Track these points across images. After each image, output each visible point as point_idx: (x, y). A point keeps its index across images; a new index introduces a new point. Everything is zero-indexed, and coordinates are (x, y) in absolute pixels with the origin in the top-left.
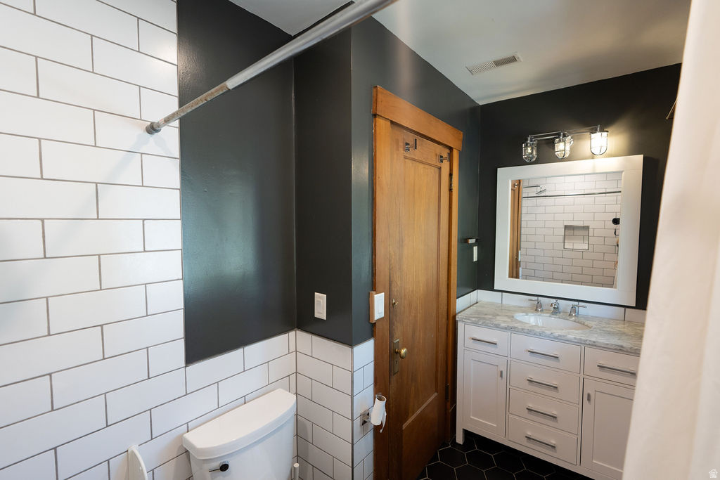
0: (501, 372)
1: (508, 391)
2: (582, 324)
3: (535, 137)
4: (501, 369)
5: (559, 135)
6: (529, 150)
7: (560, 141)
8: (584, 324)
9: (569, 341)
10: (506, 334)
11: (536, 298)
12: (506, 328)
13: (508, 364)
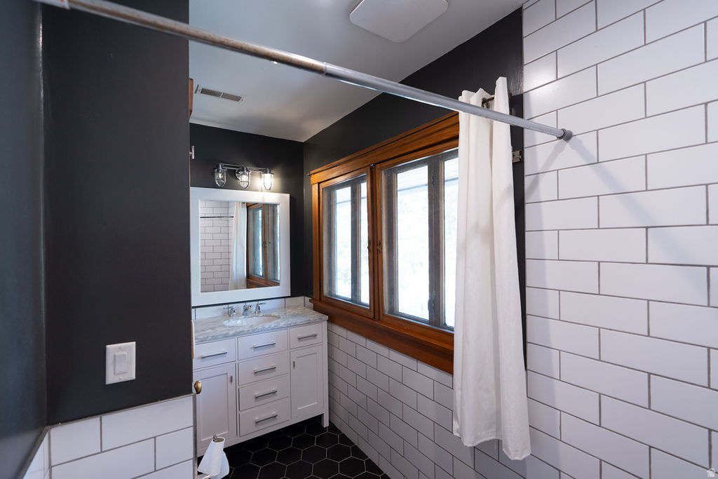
0: (231, 377)
1: (238, 392)
2: (270, 317)
3: (225, 166)
4: (231, 375)
5: (243, 170)
6: (220, 176)
7: (244, 174)
8: (271, 316)
9: (281, 328)
10: (232, 341)
11: (227, 306)
12: (234, 335)
13: (237, 368)
